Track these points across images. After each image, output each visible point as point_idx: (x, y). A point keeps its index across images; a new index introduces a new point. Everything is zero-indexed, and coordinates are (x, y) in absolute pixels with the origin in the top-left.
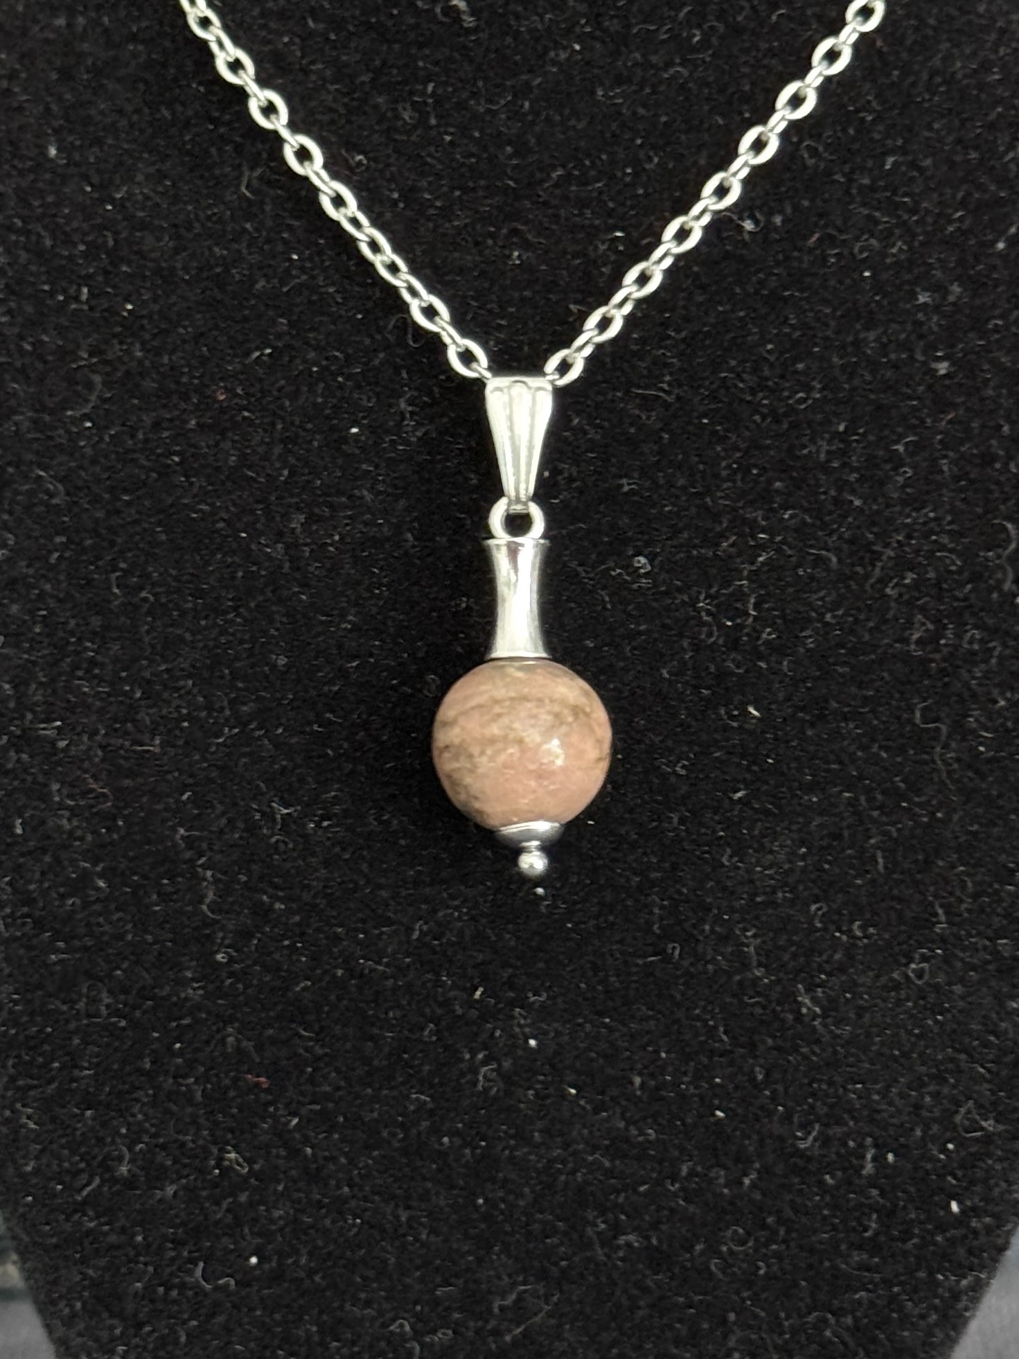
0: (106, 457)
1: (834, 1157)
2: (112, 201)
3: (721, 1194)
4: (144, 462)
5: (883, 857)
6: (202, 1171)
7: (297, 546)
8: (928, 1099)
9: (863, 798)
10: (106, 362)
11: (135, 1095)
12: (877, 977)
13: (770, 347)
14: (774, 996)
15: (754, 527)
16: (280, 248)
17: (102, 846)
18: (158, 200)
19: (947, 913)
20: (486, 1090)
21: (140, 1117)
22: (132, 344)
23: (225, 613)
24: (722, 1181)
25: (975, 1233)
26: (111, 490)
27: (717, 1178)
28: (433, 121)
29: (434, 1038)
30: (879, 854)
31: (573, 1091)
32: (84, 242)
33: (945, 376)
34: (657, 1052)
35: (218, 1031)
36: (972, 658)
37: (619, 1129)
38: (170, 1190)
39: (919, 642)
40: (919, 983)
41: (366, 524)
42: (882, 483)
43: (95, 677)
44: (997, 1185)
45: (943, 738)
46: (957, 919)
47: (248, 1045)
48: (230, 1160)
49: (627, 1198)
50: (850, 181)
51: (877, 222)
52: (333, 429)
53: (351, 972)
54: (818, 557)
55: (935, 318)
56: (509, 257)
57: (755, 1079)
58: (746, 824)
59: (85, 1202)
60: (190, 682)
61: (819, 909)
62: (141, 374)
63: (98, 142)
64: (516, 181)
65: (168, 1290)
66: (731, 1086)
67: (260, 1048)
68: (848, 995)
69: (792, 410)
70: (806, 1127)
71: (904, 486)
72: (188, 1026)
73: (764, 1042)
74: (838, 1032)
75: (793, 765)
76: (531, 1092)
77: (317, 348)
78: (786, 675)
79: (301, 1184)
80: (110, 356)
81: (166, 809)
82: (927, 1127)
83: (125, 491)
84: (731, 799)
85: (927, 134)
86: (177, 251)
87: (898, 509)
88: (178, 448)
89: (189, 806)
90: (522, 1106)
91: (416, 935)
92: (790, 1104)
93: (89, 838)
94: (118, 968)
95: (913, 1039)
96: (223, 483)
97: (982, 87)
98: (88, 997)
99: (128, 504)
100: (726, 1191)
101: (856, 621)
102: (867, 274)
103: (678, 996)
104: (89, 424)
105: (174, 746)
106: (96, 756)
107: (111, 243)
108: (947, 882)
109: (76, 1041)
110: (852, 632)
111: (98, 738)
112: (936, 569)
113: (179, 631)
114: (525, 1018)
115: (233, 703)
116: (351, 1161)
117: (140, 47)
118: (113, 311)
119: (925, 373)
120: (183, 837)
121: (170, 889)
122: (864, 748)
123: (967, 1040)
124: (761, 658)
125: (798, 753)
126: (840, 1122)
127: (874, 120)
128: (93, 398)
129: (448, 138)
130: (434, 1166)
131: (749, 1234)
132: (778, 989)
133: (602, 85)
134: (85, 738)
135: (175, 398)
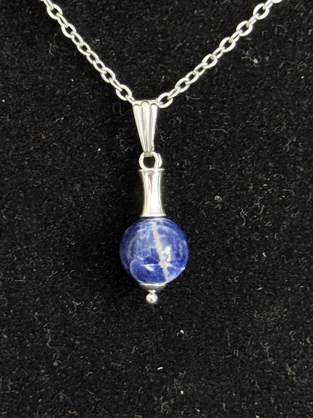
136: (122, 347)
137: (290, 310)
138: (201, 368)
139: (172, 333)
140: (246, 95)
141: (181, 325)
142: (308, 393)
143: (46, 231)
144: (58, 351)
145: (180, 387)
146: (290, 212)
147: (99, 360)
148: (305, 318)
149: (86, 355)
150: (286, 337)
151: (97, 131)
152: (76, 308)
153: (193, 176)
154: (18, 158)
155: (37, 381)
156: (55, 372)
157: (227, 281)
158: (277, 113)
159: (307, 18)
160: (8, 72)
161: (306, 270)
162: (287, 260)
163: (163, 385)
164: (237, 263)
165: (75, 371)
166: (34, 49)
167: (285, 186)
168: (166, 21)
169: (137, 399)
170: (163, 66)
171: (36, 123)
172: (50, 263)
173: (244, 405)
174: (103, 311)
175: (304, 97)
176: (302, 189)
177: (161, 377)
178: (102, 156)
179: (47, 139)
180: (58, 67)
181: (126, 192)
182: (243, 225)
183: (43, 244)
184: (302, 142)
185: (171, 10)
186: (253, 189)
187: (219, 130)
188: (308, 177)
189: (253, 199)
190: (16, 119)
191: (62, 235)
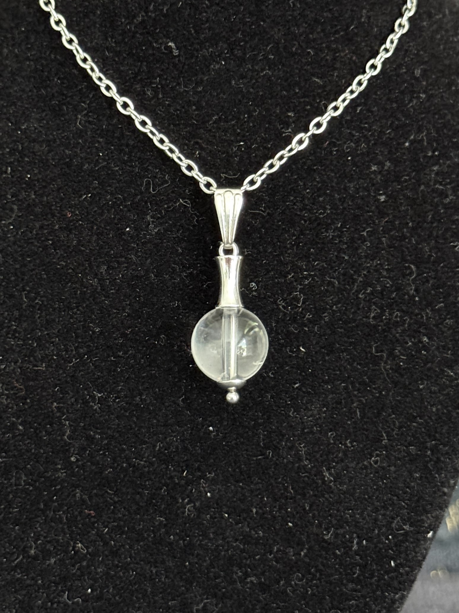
0: (20, 241)
1: (340, 542)
2: (20, 129)
3: (292, 559)
4: (36, 243)
5: (360, 411)
6: (67, 552)
7: (104, 280)
8: (380, 517)
9: (350, 386)
10: (19, 200)
11: (36, 520)
12: (358, 463)
13: (308, 191)
14: (313, 472)
15: (302, 270)
16: (94, 150)
17: (20, 411)
18: (41, 129)
19: (387, 436)
20: (189, 516)
21: (39, 529)
22: (30, 192)
23: (72, 309)
24: (292, 554)
25: (401, 574)
26: (22, 255)
27: (289, 552)
28: (160, 96)
29: (166, 493)
30: (358, 410)
31: (226, 515)
32: (8, 147)
33: (383, 202)
34: (263, 497)
36: (397, 324)
37: (246, 532)
38: (53, 561)
39: (374, 318)
40: (376, 466)
41: (133, 270)
42: (357, 249)
43: (16, 337)
44: (410, 554)
45: (385, 359)
46: (392, 438)
47: (85, 497)
48: (79, 547)
49: (251, 561)
51: (354, 136)
52: (118, 229)
53: (130, 465)
54: (330, 282)
55: (379, 177)
56: (195, 153)
57: (305, 509)
58: (300, 398)
59: (16, 566)
60: (58, 339)
61: (332, 434)
62: (34, 205)
63: (14, 104)
64: (197, 121)
65: (52, 604)
66: (295, 512)
67: (90, 498)
68: (345, 472)
69: (317, 218)
70: (327, 529)
71: (367, 250)
72: (60, 489)
73: (308, 493)
74: (341, 488)
75: (320, 372)
76: (208, 516)
77: (112, 194)
78: (316, 333)
79: (110, 557)
80: (21, 197)
81: (48, 395)
82: (380, 529)
83: (28, 256)
84: (293, 387)
85: (374, 96)
86: (49, 151)
87: (364, 260)
88: (51, 238)
89: (58, 393)
90: (205, 522)
91: (158, 448)
92: (321, 520)
93: (15, 407)
94: (28, 464)
95: (374, 491)
96: (71, 252)
97: (398, 75)
98: (16, 476)
99: (30, 262)
100: (294, 558)
101: (346, 308)
102: (349, 158)
103: (271, 473)
104: (12, 227)
105: (52, 367)
106: (18, 372)
107: (20, 148)
108: (387, 421)
109: (11, 496)
110: (345, 314)
111: (18, 364)
112: (381, 286)
113: (53, 317)
114: (205, 484)
115: (76, 348)
116: (131, 547)
117: (32, 63)
118: (22, 178)
119: (375, 201)
120: (56, 407)
121: (51, 430)
122: (351, 365)
123: (397, 490)
124: (306, 326)
125: (322, 367)
126: (342, 527)
128: (14, 216)
129: (167, 103)
130: (167, 549)
131: (303, 576)
132: (315, 469)
133: (235, 79)
134: (13, 364)
135: (49, 216)
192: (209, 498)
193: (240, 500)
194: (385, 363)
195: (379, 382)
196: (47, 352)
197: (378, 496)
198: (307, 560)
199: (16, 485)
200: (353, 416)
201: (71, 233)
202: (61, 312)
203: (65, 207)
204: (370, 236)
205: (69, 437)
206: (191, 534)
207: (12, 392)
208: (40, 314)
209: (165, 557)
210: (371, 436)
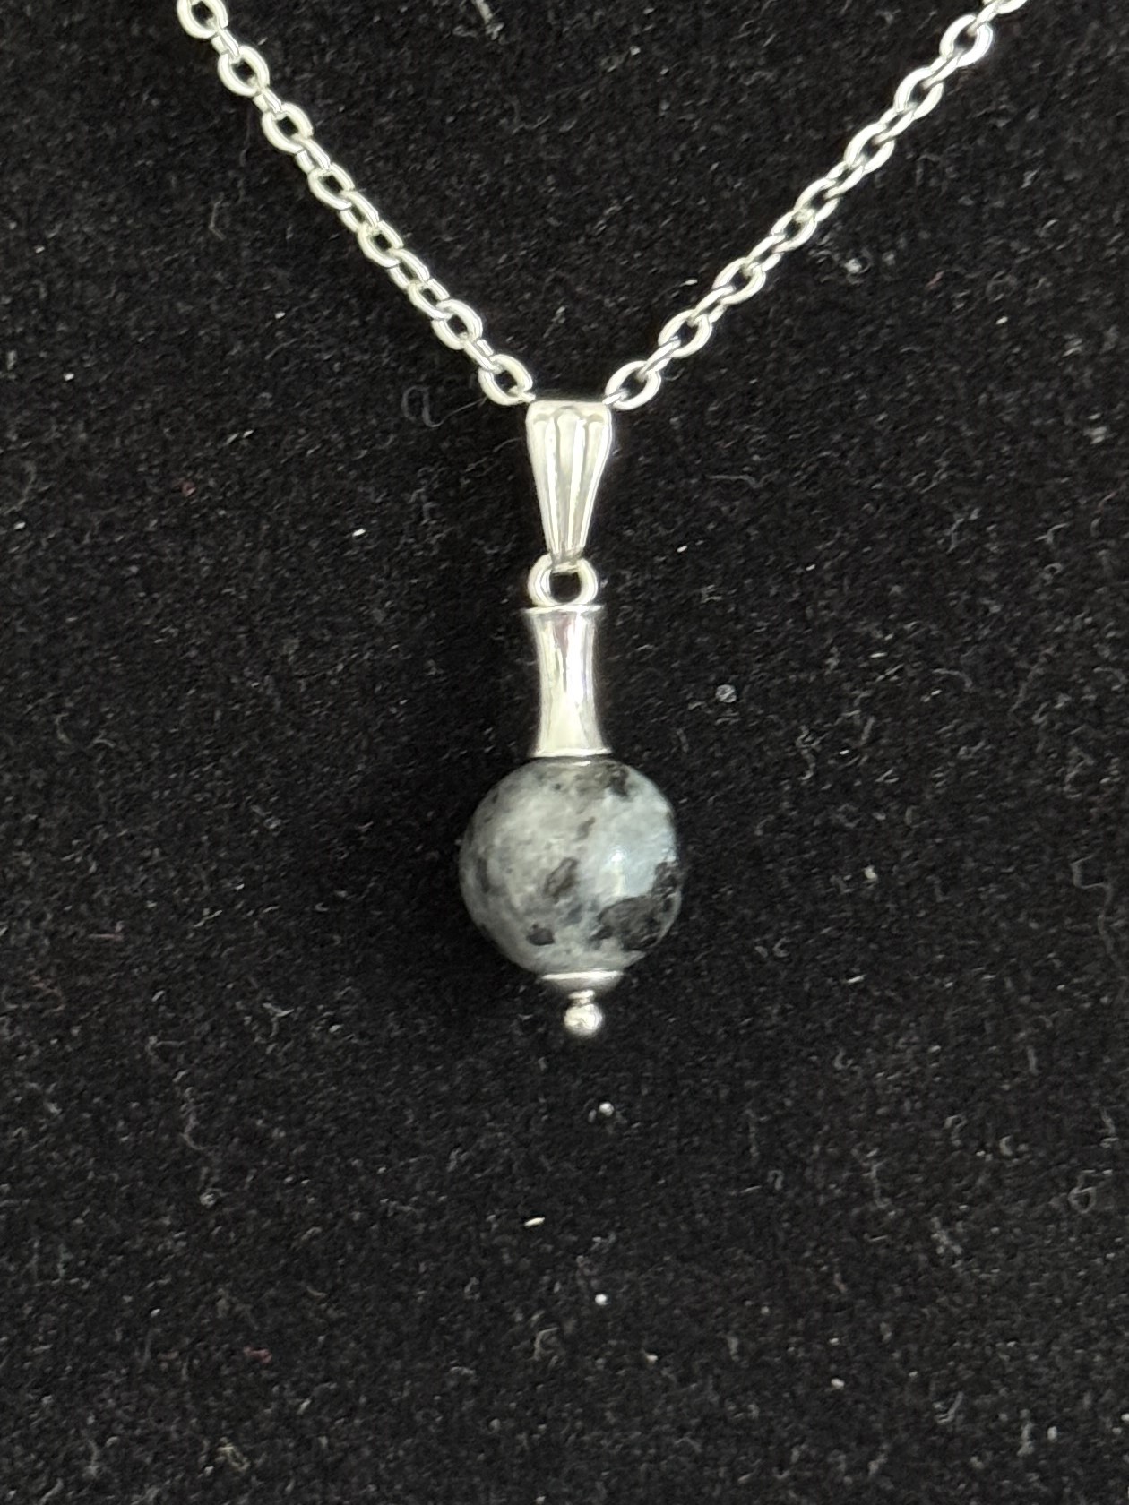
0: (44, 566)
1: (980, 1434)
2: (43, 241)
3: (841, 1484)
4: (93, 573)
5: (1038, 1054)
6: (192, 1470)
7: (290, 679)
8: (1098, 1358)
9: (1009, 984)
10: (39, 447)
11: (102, 1376)
12: (1032, 1205)
13: (882, 417)
14: (902, 1232)
15: (868, 644)
16: (260, 304)
17: (53, 1061)
18: (101, 239)
19: (1117, 1125)
20: (546, 1359)
21: (111, 1403)
22: (73, 423)
23: (201, 764)
24: (843, 1467)
26: (53, 607)
27: (838, 1464)
29: (477, 1296)
30: (1031, 1052)
31: (653, 1358)
32: (8, 293)
33: (1101, 445)
34: (758, 1306)
35: (206, 1293)
37: (711, 1405)
38: (151, 1494)
39: (1076, 781)
40: (1085, 1212)
41: (376, 651)
42: (1025, 583)
43: (38, 845)
45: (1108, 901)
47: (243, 1309)
48: (224, 1454)
49: (724, 1490)
50: (980, 204)
51: (1015, 255)
52: (332, 531)
53: (371, 1215)
54: (948, 680)
55: (1088, 373)
56: (553, 314)
57: (881, 1337)
58: (863, 1016)
60: (157, 851)
61: (957, 1122)
62: (85, 461)
63: (23, 165)
64: (560, 218)
66: (850, 1349)
67: (259, 1311)
68: (995, 1230)
69: (911, 495)
70: (945, 1396)
71: (1055, 585)
72: (169, 1286)
73: (891, 1291)
74: (983, 1276)
75: (920, 942)
76: (600, 1361)
77: (309, 429)
78: (910, 829)
79: (316, 1483)
80: (45, 439)
81: (133, 1013)
82: (1098, 1396)
83: (73, 610)
84: (844, 986)
85: (1074, 139)
86: (126, 309)
87: (1045, 614)
88: (137, 556)
89: (162, 1008)
90: (590, 1379)
91: (452, 1166)
92: (925, 1368)
93: (37, 1051)
94: (77, 1215)
95: (1077, 1283)
96: (196, 598)
98: (40, 1251)
99: (73, 626)
100: (848, 1479)
101: (996, 757)
102: (1003, 320)
103: (781, 1235)
104: (21, 525)
105: (140, 933)
106: (43, 946)
107: (43, 295)
108: (1116, 1085)
109: (28, 1309)
110: (991, 771)
111: (44, 923)
112: (1096, 689)
113: (142, 786)
114: (591, 1267)
115: (214, 877)
116: (378, 1452)
117: (74, 47)
118: (48, 382)
119: (1077, 443)
120: (153, 1048)
121: (141, 1114)
122: (1009, 918)
124: (878, 808)
125: (925, 926)
126: (989, 1389)
127: (1008, 126)
128: (26, 491)
130: (481, 1457)
132: (908, 1223)
133: (668, 98)
134: (28, 924)
135: (131, 494)
136: (416, 1150)
137: (948, 1048)
138: (662, 1225)
139: (573, 1112)
140: (821, 371)
141: (604, 1087)
142: (1001, 1311)
143: (189, 787)
144: (217, 1161)
145: (594, 1283)
146: (956, 742)
147: (344, 1191)
148: (998, 1075)
149: (302, 1174)
150: (936, 1134)
151: (353, 474)
152: (275, 1026)
153: (649, 621)
154: (109, 555)
155: (150, 1253)
156: (205, 1224)
157: (750, 951)
158: (918, 429)
159: (1017, 135)
160: (83, 288)
161: (1003, 925)
162: (945, 891)
163: (542, 1273)
164: (784, 895)
165: (269, 1222)
166: (165, 217)
167: (940, 660)
168: (569, 133)
169: (460, 1317)
170: (561, 274)
171: (165, 445)
172: (200, 884)
173: (798, 1345)
174: (362, 1035)
175: (1007, 382)
176: (995, 669)
177: (538, 1247)
178: (367, 553)
179: (202, 495)
180: (236, 275)
181: (440, 667)
182: (808, 776)
183: (180, 825)
184: (1000, 523)
185: (588, 99)
186: (839, 667)
187: (734, 478)
188: (1015, 634)
189: (838, 698)
190: (107, 433)
191: (238, 797)
192: (602, 1310)
193: (693, 1314)
194: (1108, 914)
195: (1093, 967)
196: (127, 889)
197: (1090, 1299)
198: (888, 1486)
199: (42, 1276)
200: (1016, 1069)
201: (194, 544)
202: (167, 772)
203: (177, 468)
204: (1063, 545)
205: (197, 1136)
206: (550, 1413)
207: (26, 1006)
208: (108, 777)
209: (477, 1480)
210: (1069, 1124)
